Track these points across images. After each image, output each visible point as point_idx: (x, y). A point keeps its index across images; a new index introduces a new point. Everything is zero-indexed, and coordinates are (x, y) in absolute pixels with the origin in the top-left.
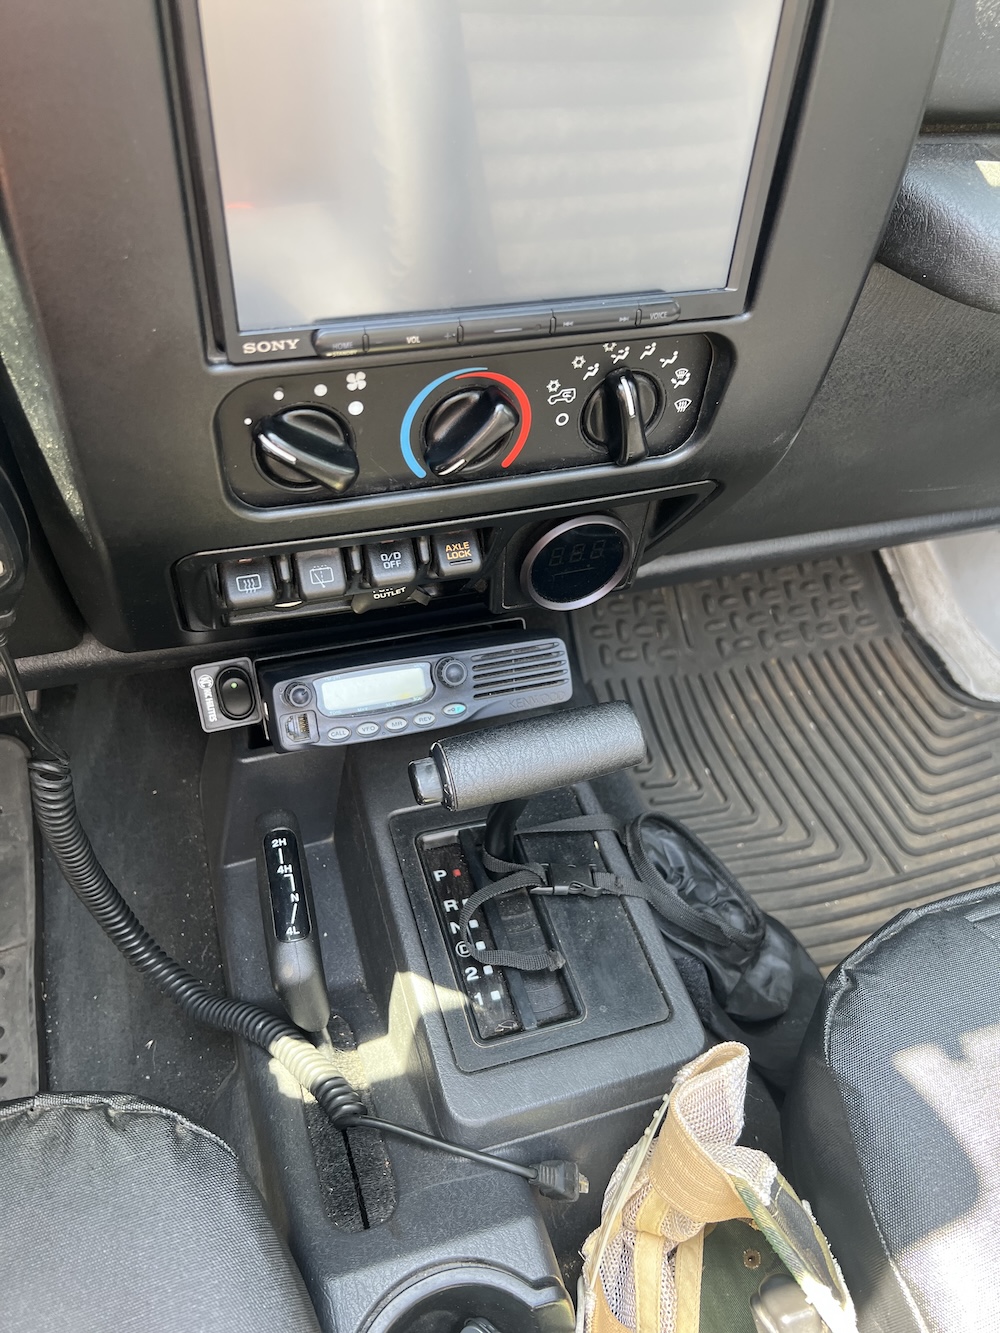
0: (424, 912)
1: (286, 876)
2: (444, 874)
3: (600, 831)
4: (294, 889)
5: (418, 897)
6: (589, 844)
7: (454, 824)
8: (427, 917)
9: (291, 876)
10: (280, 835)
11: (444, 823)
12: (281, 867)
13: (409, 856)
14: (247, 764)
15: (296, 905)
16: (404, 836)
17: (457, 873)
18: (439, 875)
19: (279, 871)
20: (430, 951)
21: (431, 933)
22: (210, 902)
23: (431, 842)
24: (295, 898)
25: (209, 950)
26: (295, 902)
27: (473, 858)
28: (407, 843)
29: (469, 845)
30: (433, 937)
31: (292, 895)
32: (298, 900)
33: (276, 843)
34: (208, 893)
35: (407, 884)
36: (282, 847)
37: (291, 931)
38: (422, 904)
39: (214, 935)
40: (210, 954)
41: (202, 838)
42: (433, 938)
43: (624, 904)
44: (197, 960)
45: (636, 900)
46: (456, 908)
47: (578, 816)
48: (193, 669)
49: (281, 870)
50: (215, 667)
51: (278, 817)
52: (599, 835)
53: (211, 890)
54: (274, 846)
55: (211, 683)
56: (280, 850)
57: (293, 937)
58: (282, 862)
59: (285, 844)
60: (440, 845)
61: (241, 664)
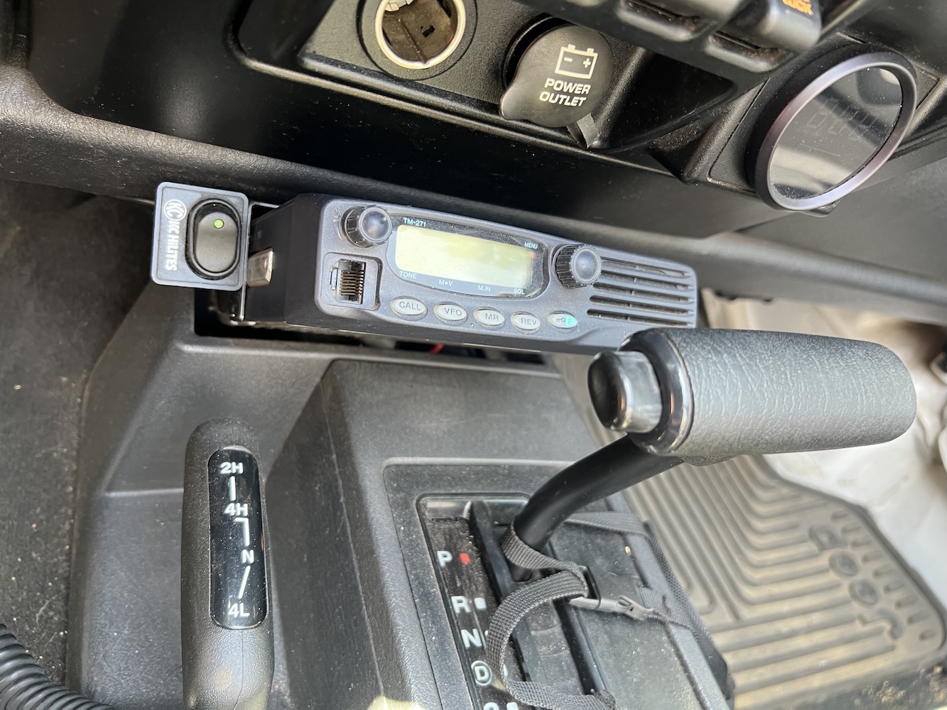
0: (431, 609)
1: (238, 520)
2: (449, 558)
3: (633, 534)
4: (247, 543)
5: (421, 584)
6: (622, 549)
7: (465, 491)
8: (435, 618)
9: (246, 521)
10: (235, 457)
11: (453, 487)
12: (232, 505)
13: (409, 524)
14: (189, 354)
15: (248, 568)
16: (402, 495)
17: (465, 559)
18: (444, 557)
19: (227, 511)
20: (441, 671)
21: (442, 644)
22: (66, 540)
23: (435, 511)
24: (248, 556)
25: (50, 607)
26: (247, 564)
27: (490, 543)
28: (406, 505)
29: (484, 524)
30: (445, 651)
31: (245, 552)
32: (252, 560)
33: (227, 468)
34: (67, 527)
35: (407, 562)
36: (236, 475)
37: (236, 610)
38: (426, 596)
39: (62, 587)
40: (51, 613)
41: (74, 453)
42: (443, 652)
43: (668, 633)
44: (28, 620)
45: (683, 631)
46: (468, 610)
47: (604, 511)
48: (163, 184)
49: (230, 510)
50: (196, 193)
51: (233, 430)
52: (631, 539)
53: (72, 525)
54: (224, 472)
55: (183, 214)
56: (233, 479)
57: (239, 620)
58: (233, 497)
59: (241, 472)
60: (444, 516)
61: (233, 201)
